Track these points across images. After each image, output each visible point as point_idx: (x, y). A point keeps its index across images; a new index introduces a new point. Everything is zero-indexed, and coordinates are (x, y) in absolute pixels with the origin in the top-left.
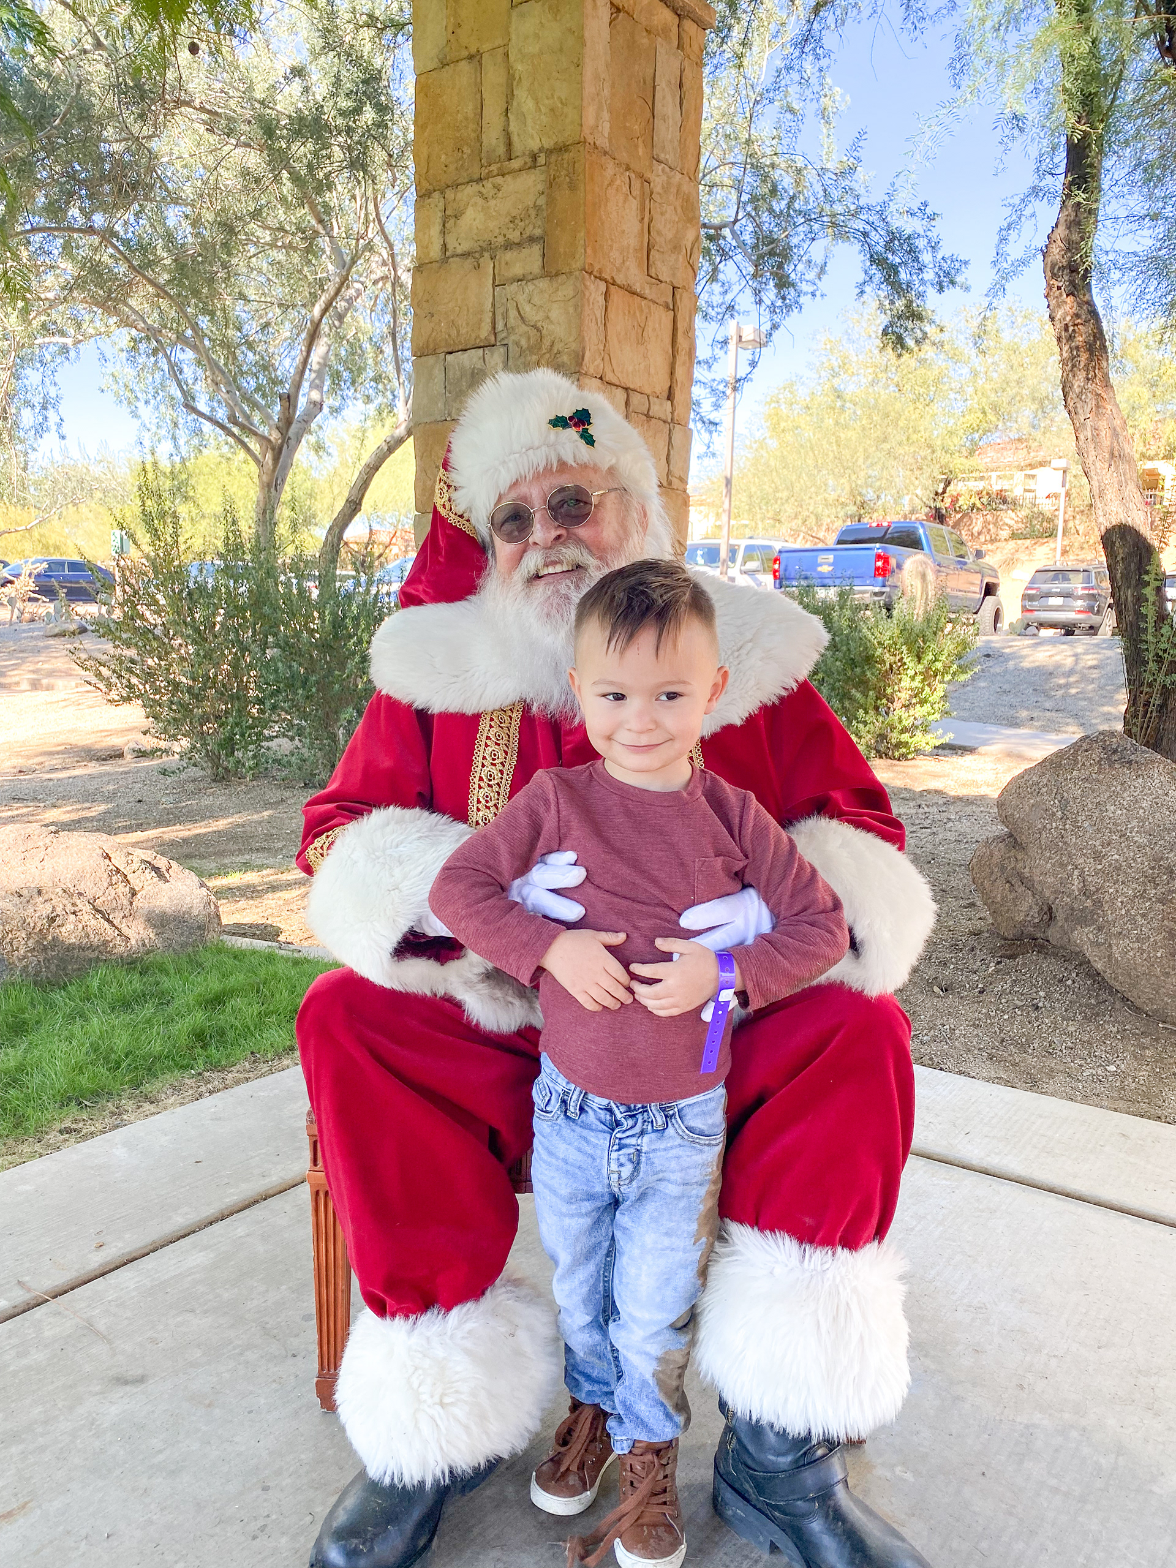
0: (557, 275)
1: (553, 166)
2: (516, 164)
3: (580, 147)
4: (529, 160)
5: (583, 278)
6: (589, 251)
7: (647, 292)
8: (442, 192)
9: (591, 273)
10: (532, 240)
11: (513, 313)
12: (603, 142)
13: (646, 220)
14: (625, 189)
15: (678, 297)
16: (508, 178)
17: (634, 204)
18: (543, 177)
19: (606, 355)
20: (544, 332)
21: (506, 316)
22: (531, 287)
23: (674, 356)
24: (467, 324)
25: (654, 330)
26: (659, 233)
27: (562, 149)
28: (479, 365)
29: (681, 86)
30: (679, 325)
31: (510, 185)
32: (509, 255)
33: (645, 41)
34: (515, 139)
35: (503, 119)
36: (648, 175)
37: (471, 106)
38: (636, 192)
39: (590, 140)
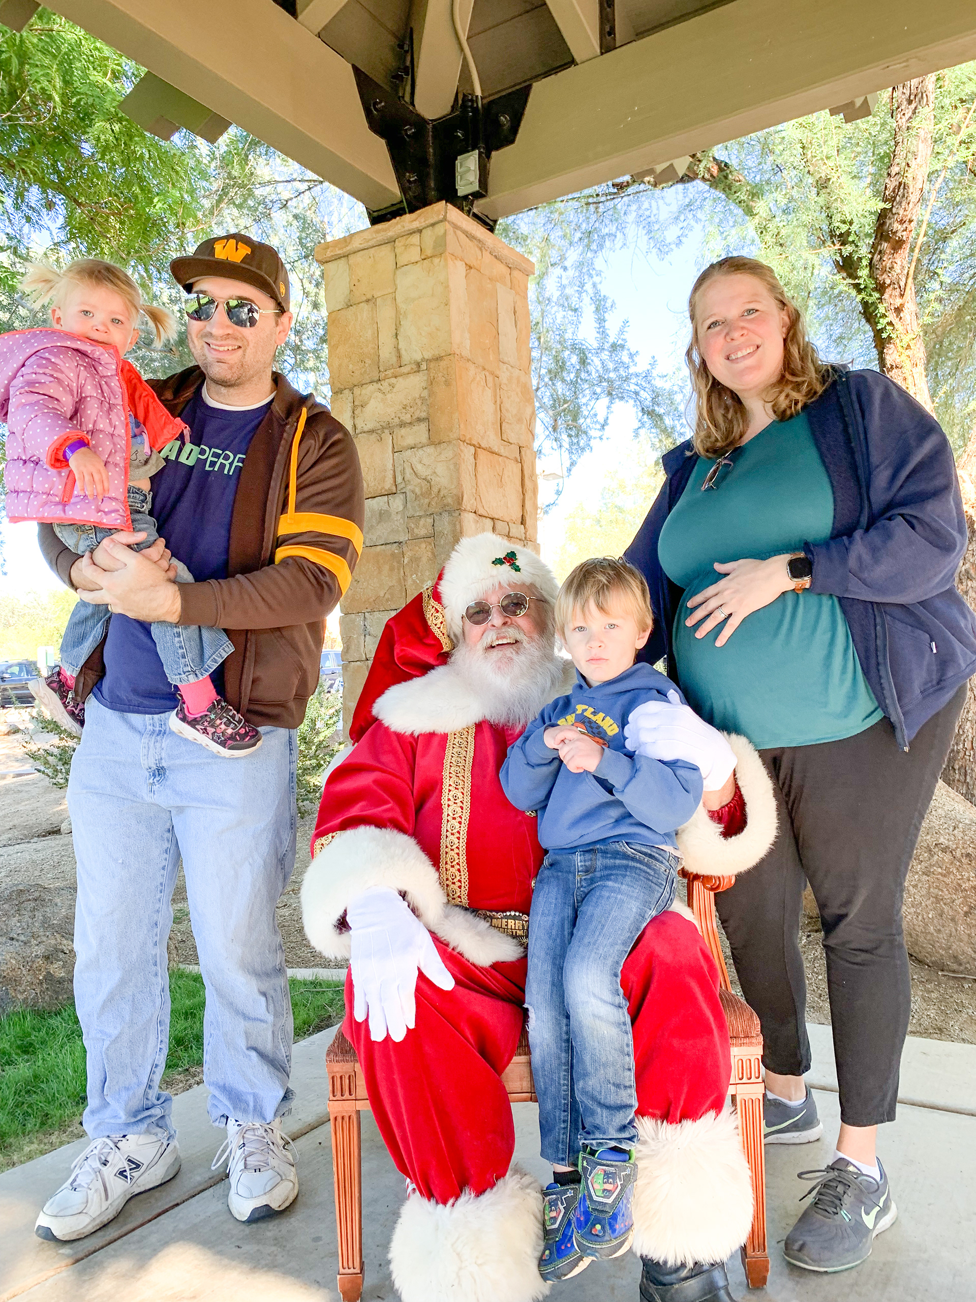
0: (439, 443)
1: (432, 371)
2: (404, 370)
3: (451, 357)
4: (414, 366)
5: (459, 445)
6: (462, 426)
7: (502, 452)
8: (351, 390)
9: (464, 441)
10: (419, 420)
11: (408, 471)
12: (466, 353)
13: (498, 402)
14: (483, 383)
15: (523, 453)
16: (400, 379)
17: (489, 393)
18: (425, 378)
19: (478, 496)
20: (432, 483)
21: (403, 472)
22: (421, 452)
23: (524, 494)
24: (375, 479)
25: (509, 477)
26: (507, 410)
27: (438, 359)
28: (385, 507)
29: (515, 313)
30: (526, 472)
31: (401, 383)
32: (403, 431)
33: (489, 286)
34: (403, 352)
35: (394, 340)
36: (497, 373)
37: (370, 332)
38: (490, 384)
39: (457, 352)
